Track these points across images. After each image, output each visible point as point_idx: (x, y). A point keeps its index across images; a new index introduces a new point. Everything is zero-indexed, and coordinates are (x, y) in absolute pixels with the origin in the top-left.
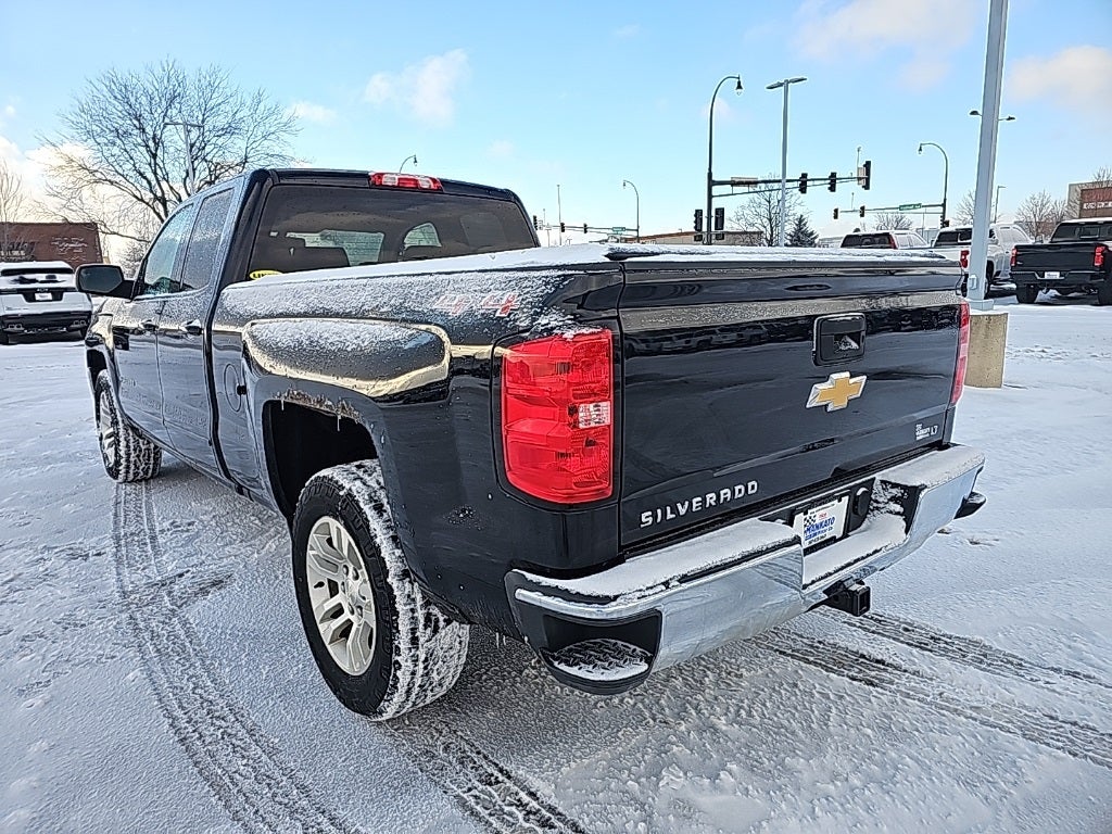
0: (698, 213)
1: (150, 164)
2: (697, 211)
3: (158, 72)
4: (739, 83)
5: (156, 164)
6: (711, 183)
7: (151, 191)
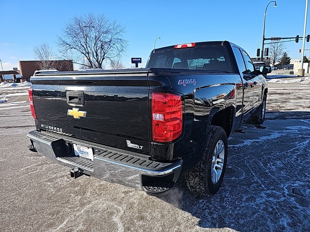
0: (259, 50)
1: (85, 43)
2: (258, 49)
3: (88, 16)
4: (276, 3)
5: (86, 42)
6: (264, 39)
7: (85, 50)
